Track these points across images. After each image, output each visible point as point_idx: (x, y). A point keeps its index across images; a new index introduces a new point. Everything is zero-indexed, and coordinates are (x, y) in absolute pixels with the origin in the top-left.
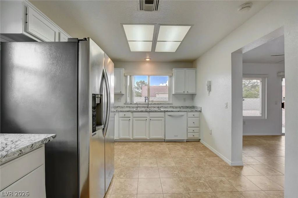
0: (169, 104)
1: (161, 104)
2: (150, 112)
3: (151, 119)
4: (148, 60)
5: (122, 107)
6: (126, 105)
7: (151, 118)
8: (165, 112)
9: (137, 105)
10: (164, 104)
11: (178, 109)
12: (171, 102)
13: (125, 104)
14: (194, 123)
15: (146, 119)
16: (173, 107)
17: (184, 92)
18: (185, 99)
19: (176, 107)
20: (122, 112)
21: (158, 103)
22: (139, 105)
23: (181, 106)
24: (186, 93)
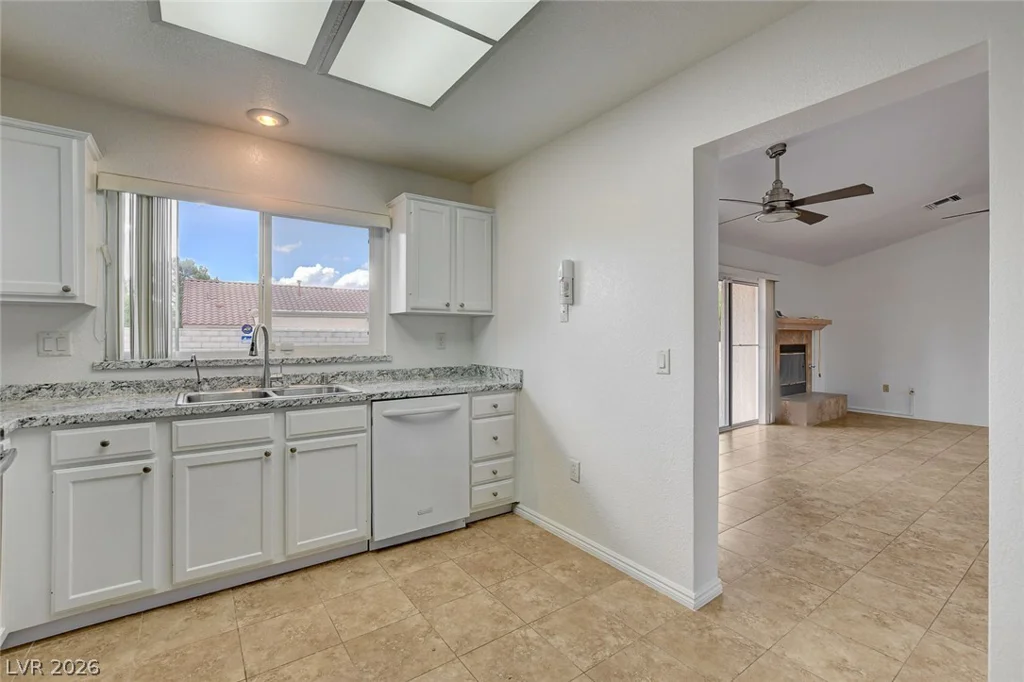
0: (372, 360)
1: (334, 361)
2: (288, 407)
3: (293, 450)
5: (80, 391)
6: (107, 378)
7: (292, 444)
8: (371, 400)
9: (192, 375)
10: (350, 360)
11: (430, 386)
12: (382, 350)
13: (102, 368)
14: (495, 438)
15: (267, 454)
16: (393, 375)
17: (448, 305)
18: (441, 338)
19: (408, 375)
20: (76, 424)
21: (320, 357)
22: (204, 374)
23: (427, 367)
24: (454, 310)
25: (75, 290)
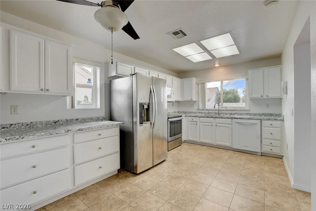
0: (244, 110)
1: (234, 110)
2: (216, 117)
3: (216, 125)
4: (217, 65)
5: (195, 113)
6: (198, 111)
7: (216, 124)
8: (232, 118)
9: (207, 111)
10: (238, 110)
12: (247, 108)
13: (198, 110)
15: (212, 125)
16: (250, 114)
17: (262, 96)
18: (268, 105)
19: (255, 115)
20: (190, 116)
21: (231, 109)
22: (210, 112)
23: (262, 113)
24: (265, 97)
25: (192, 99)
